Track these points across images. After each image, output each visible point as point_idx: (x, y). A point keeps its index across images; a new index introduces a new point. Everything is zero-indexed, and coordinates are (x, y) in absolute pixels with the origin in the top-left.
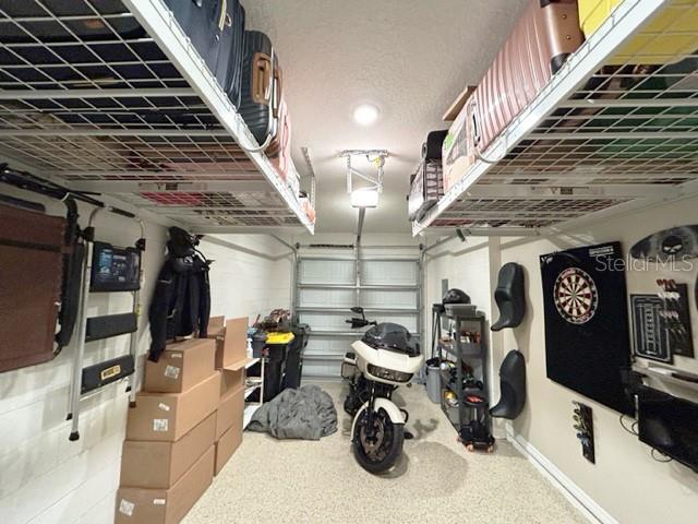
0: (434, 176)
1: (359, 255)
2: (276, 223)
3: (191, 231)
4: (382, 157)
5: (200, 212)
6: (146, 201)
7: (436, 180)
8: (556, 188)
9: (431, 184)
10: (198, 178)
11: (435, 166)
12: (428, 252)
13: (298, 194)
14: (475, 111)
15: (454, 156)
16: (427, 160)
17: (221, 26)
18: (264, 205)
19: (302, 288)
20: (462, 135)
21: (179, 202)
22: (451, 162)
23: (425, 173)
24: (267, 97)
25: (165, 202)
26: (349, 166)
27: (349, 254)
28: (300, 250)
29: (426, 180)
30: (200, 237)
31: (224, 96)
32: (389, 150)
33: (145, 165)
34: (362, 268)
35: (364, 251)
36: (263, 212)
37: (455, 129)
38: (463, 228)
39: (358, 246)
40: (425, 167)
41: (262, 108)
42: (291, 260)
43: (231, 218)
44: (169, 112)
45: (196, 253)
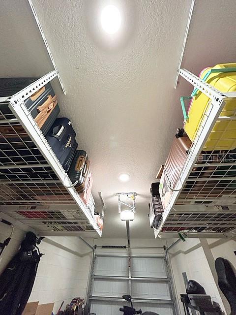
0: (158, 203)
1: (129, 253)
2: (82, 230)
3: (38, 235)
4: (134, 196)
5: (45, 223)
6: (21, 217)
7: (159, 204)
8: (219, 206)
9: (157, 206)
10: (47, 203)
11: (157, 198)
12: (169, 251)
13: (93, 212)
14: (166, 173)
15: (164, 192)
16: (153, 196)
17: (66, 146)
18: (76, 218)
19: (95, 279)
20: (165, 183)
21: (36, 217)
22: (163, 195)
23: (153, 201)
24: (81, 169)
25: (29, 217)
26: (119, 200)
27: (123, 253)
28: (97, 250)
29: (154, 205)
30: (42, 238)
31: (61, 167)
32: (137, 193)
33: (25, 197)
34: (132, 263)
35: (133, 251)
36: (76, 223)
37: (162, 181)
38: (182, 232)
39: (129, 247)
40: (153, 199)
41: (78, 172)
42: (91, 257)
43: (59, 227)
44: (39, 173)
45: (36, 249)
